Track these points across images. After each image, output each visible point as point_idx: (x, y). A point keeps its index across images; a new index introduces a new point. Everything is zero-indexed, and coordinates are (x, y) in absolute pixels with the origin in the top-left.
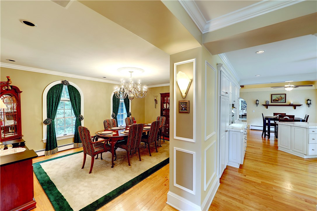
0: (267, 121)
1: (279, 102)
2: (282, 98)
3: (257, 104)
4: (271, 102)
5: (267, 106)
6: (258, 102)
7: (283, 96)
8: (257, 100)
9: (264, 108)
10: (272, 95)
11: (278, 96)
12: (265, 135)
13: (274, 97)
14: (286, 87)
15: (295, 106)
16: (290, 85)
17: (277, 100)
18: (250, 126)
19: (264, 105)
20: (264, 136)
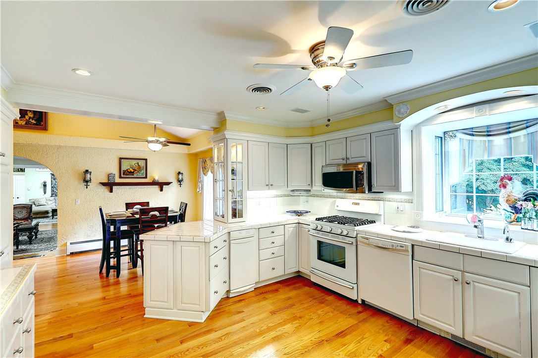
0: (112, 229)
1: (135, 176)
2: (139, 167)
3: (87, 182)
4: (120, 177)
5: (110, 185)
6: (88, 176)
7: (142, 163)
8: (87, 171)
9: (105, 190)
10: (121, 159)
11: (134, 162)
12: (109, 268)
13: (126, 166)
14: (151, 142)
15: (161, 185)
16: (158, 139)
17: (131, 172)
18: (68, 244)
19: (103, 184)
20: (104, 270)
